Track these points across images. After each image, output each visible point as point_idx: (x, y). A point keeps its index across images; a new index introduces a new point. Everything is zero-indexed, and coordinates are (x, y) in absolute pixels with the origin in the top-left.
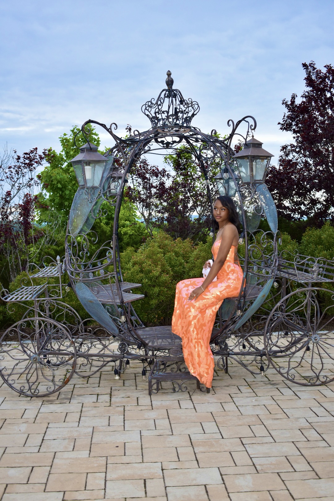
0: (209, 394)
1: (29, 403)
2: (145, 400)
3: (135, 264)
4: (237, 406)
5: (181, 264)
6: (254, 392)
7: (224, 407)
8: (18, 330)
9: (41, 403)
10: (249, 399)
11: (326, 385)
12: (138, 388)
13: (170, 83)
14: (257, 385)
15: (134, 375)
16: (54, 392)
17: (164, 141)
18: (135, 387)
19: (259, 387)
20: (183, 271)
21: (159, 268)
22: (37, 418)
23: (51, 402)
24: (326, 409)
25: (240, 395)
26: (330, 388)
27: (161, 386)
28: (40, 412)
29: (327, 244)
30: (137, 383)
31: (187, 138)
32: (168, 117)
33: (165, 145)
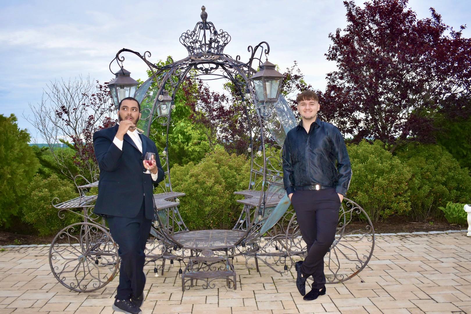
0: (236, 291)
1: (75, 297)
2: (177, 295)
3: (192, 176)
4: (256, 302)
5: (233, 176)
6: (276, 289)
7: (245, 302)
8: (67, 234)
9: (86, 298)
10: (269, 296)
11: (343, 282)
12: (175, 285)
13: (204, 16)
14: (281, 283)
15: (176, 273)
16: (99, 288)
17: (203, 68)
18: (173, 284)
19: (283, 284)
20: (235, 182)
21: (212, 180)
22: (77, 311)
23: (95, 297)
24: (335, 305)
25: (264, 291)
26: (346, 285)
27: (196, 283)
28: (82, 305)
29: (362, 158)
30: (177, 280)
31: (222, 65)
32: (201, 46)
33: (204, 72)
